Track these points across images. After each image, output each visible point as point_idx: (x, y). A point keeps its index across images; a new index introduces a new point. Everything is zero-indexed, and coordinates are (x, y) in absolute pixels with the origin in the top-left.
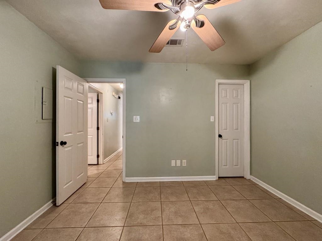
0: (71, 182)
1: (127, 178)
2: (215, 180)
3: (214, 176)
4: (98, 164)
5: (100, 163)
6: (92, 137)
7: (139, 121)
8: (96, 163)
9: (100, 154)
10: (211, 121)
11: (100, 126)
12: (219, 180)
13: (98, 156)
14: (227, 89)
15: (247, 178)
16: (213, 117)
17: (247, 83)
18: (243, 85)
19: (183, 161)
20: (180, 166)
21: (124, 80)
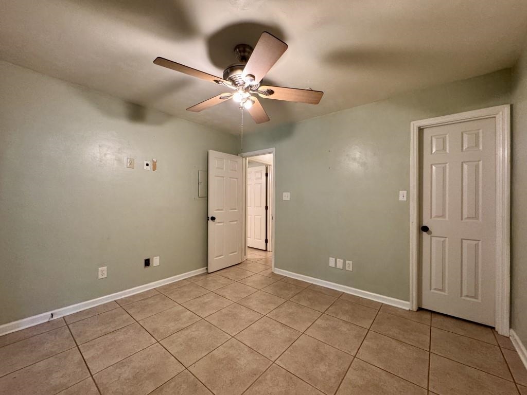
0: (222, 257)
1: (276, 269)
2: (408, 309)
3: (407, 303)
4: (266, 250)
5: (268, 250)
6: (261, 218)
7: (289, 199)
8: (264, 249)
9: (268, 239)
10: (401, 198)
11: (268, 205)
12: (418, 313)
13: (266, 241)
14: (446, 134)
15: (500, 333)
16: (405, 192)
17: (501, 113)
18: (495, 117)
19: (347, 262)
20: (342, 269)
21: (273, 149)
